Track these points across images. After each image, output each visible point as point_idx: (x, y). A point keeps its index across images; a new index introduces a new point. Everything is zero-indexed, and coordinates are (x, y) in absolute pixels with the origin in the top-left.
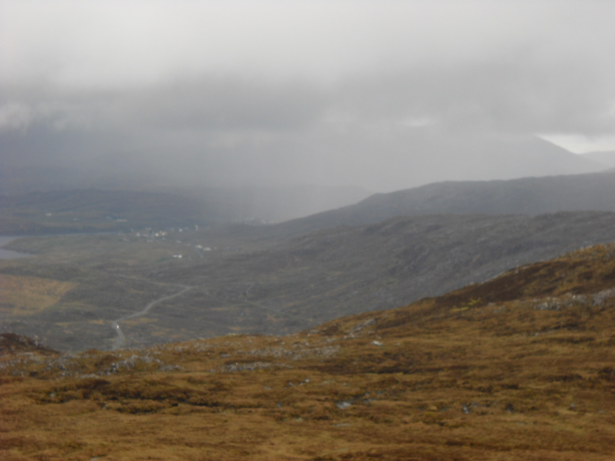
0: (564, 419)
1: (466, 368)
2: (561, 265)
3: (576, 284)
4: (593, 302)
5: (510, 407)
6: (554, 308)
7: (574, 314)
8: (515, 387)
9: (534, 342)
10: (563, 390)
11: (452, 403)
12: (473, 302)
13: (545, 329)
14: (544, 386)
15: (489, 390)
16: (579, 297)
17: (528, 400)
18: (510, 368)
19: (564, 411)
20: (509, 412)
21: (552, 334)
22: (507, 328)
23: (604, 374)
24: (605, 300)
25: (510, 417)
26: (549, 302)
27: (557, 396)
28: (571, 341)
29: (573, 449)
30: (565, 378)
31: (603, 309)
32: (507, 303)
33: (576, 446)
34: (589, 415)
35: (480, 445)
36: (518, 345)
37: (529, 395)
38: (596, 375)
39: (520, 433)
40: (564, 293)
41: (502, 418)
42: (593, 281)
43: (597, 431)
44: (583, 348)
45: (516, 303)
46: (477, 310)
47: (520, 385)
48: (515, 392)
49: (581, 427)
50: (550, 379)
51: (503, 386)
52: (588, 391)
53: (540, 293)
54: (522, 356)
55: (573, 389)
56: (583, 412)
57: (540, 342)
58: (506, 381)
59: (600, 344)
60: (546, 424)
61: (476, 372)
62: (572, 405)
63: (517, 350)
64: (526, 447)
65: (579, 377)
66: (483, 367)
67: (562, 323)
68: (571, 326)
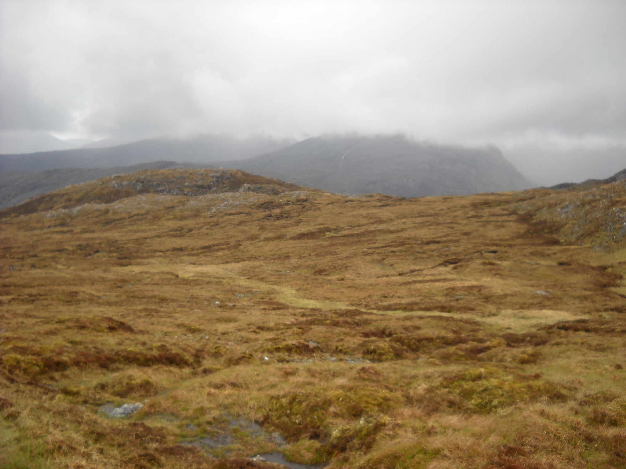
0: (60, 270)
1: (10, 248)
2: (56, 195)
3: (64, 204)
4: (72, 212)
5: (33, 266)
6: (53, 216)
7: (63, 219)
8: (35, 256)
9: (44, 234)
10: (59, 256)
11: (4, 266)
12: (13, 215)
13: (49, 227)
14: (50, 255)
15: (22, 259)
16: (66, 211)
17: (43, 262)
18: (33, 247)
19: (60, 267)
20: (33, 269)
21: (53, 229)
22: (31, 227)
23: (79, 247)
24: (78, 212)
25: (33, 271)
26: (51, 214)
27: (57, 259)
28: (63, 232)
29: (66, 285)
30: (60, 251)
31: (77, 216)
32: (30, 215)
33: (67, 283)
34: (72, 268)
35: (19, 286)
36: (36, 235)
37: (43, 260)
38: (75, 248)
39: (39, 279)
40: (58, 209)
41: (30, 272)
42: (72, 203)
43: (77, 275)
44: (68, 236)
45: (34, 215)
46: (15, 219)
47: (38, 255)
48: (35, 259)
49: (69, 274)
50: (53, 251)
51: (30, 256)
52: (71, 256)
53: (46, 209)
54: (38, 241)
55: (64, 256)
56: (69, 266)
57: (47, 233)
58: (31, 253)
59: (77, 233)
60: (51, 273)
61: (16, 250)
62: (64, 263)
63: (36, 238)
64: (42, 285)
65: (67, 250)
66: (19, 247)
67: (58, 224)
68: (62, 225)
